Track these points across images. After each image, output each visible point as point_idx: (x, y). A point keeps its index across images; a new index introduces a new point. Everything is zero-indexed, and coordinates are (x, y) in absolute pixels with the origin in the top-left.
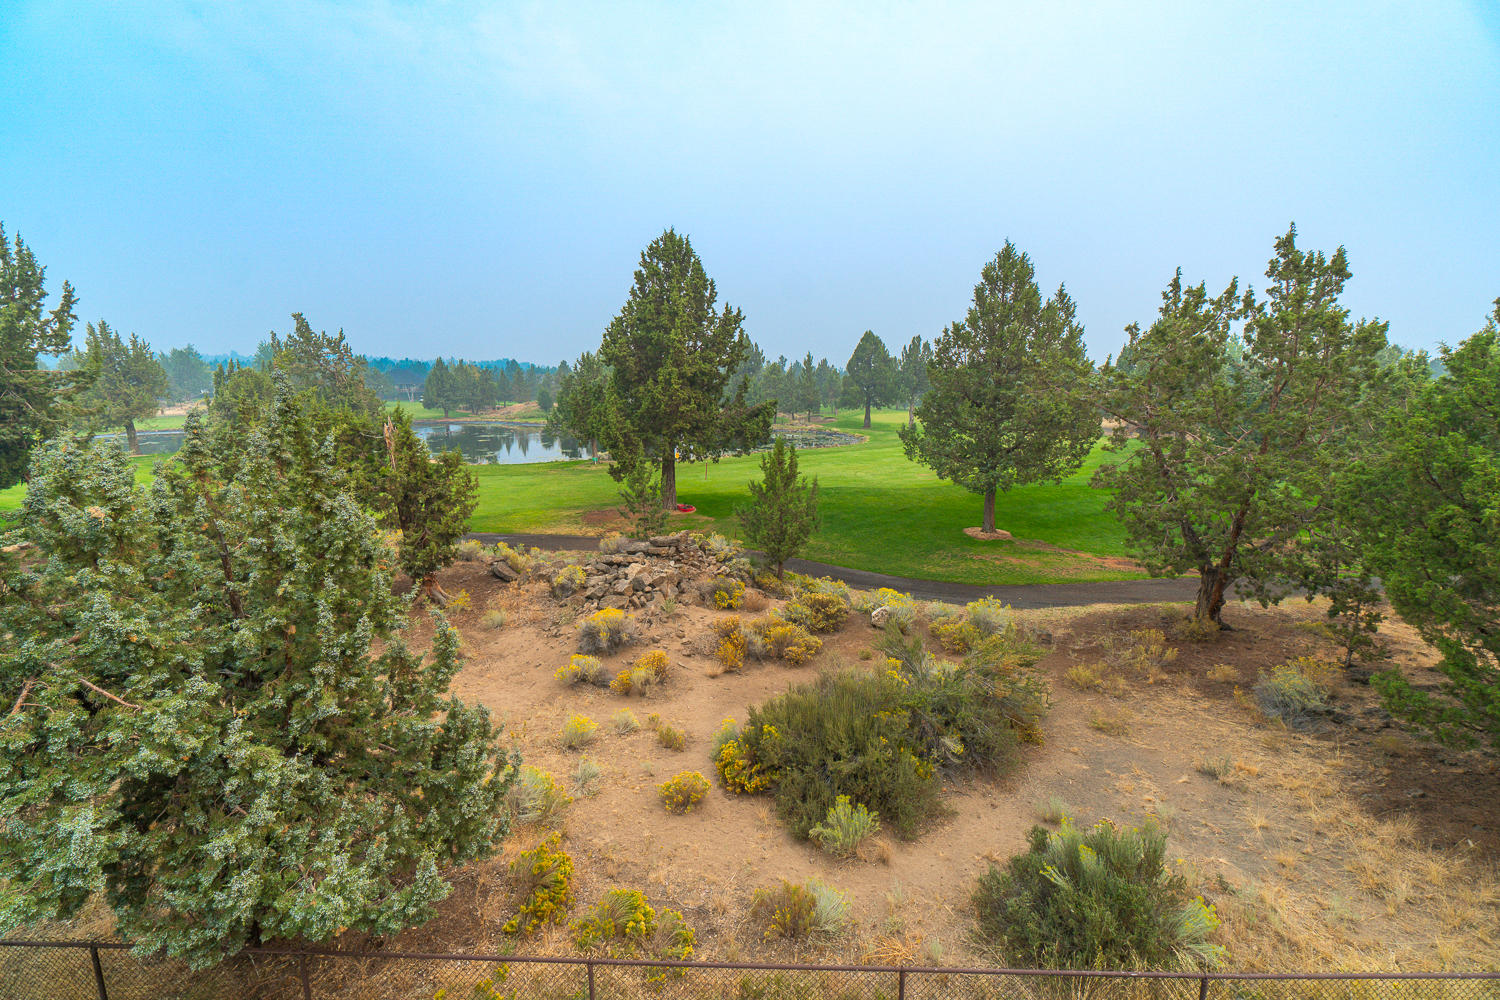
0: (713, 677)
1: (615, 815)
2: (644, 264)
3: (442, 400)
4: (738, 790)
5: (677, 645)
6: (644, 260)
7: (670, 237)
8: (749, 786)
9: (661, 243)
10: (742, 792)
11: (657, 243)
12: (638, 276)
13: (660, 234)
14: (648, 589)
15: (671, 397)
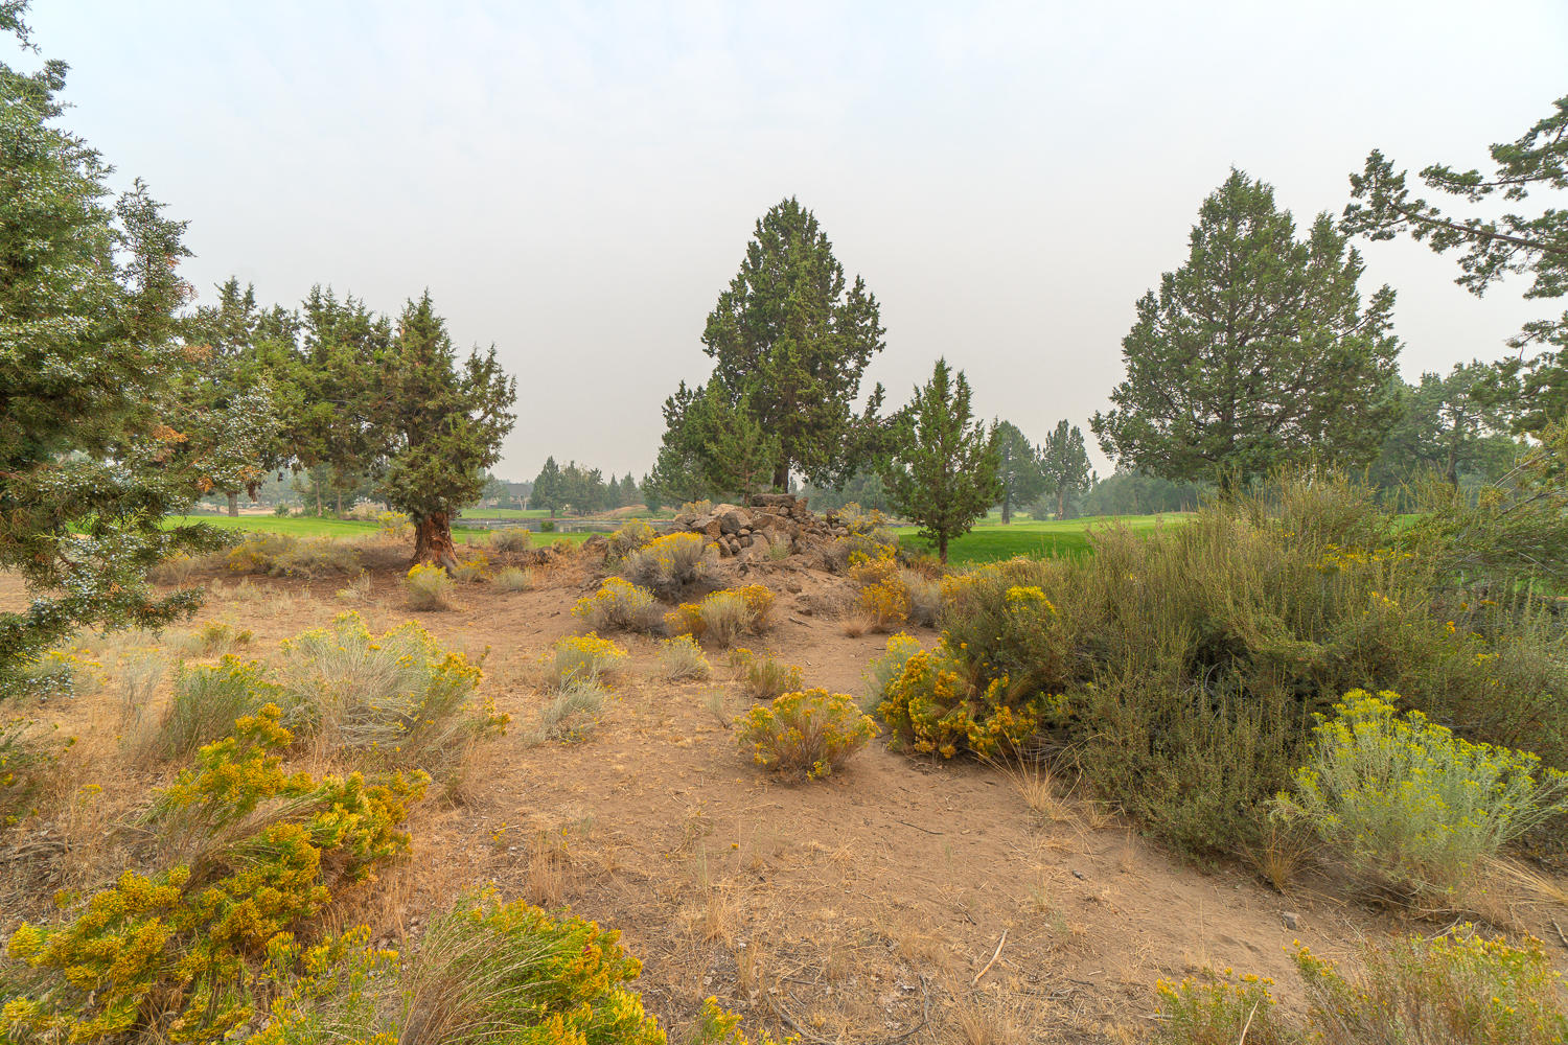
0: (853, 635)
1: (616, 775)
2: (759, 234)
3: (549, 498)
4: (948, 749)
5: (791, 599)
6: (759, 230)
7: (791, 207)
8: (978, 735)
9: (780, 211)
10: (961, 754)
11: (775, 210)
12: (753, 248)
13: (779, 202)
14: (743, 532)
15: (787, 374)
